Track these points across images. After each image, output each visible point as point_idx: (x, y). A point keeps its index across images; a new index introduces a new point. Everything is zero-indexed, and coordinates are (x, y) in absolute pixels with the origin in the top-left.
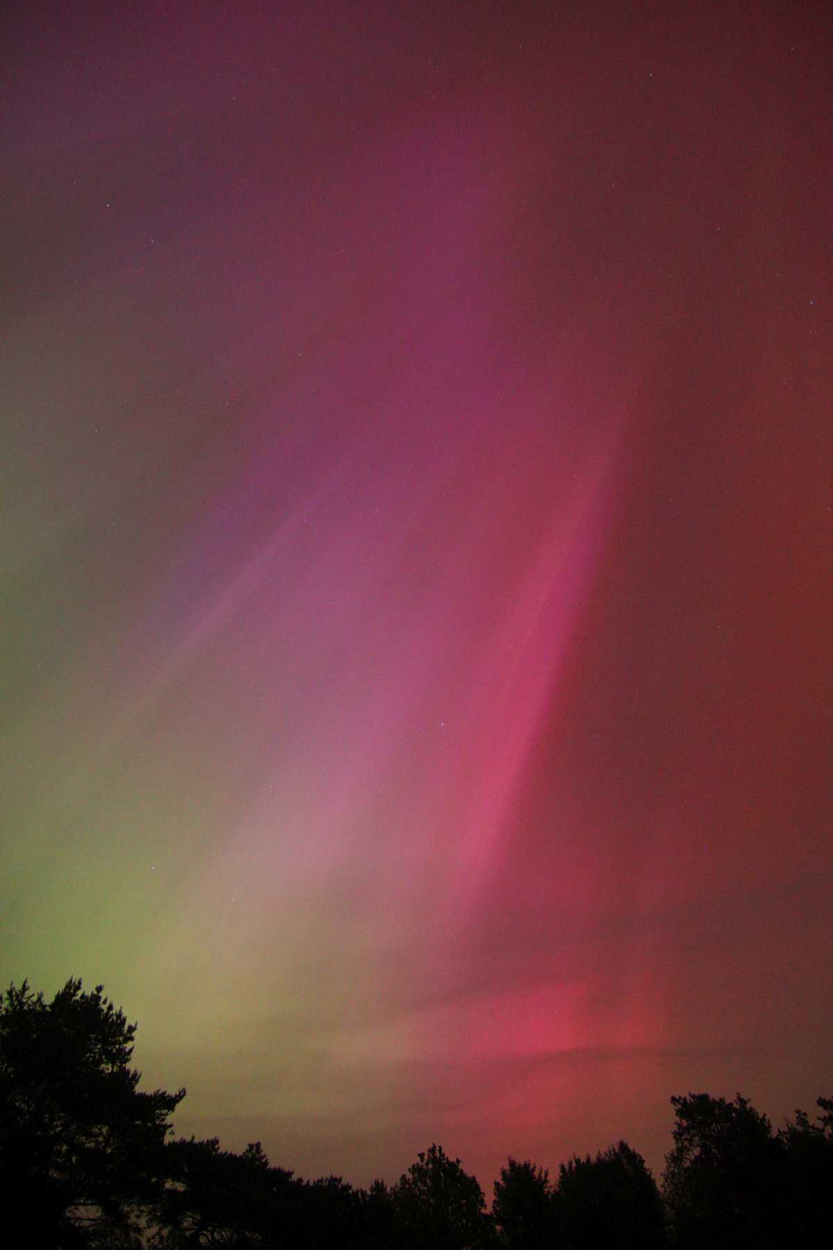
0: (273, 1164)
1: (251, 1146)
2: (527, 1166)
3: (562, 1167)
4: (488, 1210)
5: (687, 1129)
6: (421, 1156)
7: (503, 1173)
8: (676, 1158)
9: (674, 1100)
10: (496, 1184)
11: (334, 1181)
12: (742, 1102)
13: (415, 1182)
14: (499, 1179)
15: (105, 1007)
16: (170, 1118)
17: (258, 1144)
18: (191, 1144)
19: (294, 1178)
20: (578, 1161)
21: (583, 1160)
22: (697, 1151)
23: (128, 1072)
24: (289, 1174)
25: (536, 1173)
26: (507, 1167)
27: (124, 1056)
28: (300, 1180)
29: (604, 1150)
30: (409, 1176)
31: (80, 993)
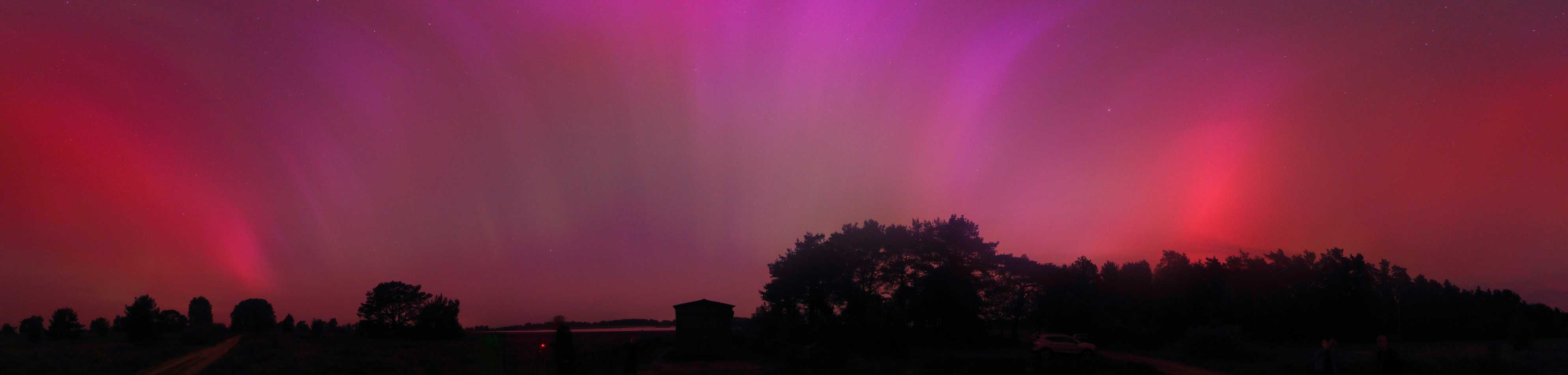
0: (1030, 260)
1: (1023, 255)
2: (1113, 263)
3: (1124, 264)
4: (1099, 273)
5: (1165, 259)
6: (1079, 258)
7: (1105, 264)
8: (1159, 266)
9: (1164, 251)
10: (1102, 267)
11: (1050, 264)
12: (1184, 254)
13: (1076, 265)
14: (1103, 265)
15: (966, 221)
16: (996, 249)
17: (1025, 255)
18: (1004, 255)
19: (1038, 263)
20: (1129, 263)
21: (1131, 263)
22: (1166, 265)
23: (979, 238)
24: (1036, 262)
25: (1115, 265)
26: (1106, 263)
27: (977, 234)
28: (1040, 264)
29: (1138, 261)
30: (1074, 263)
31: (956, 218)
